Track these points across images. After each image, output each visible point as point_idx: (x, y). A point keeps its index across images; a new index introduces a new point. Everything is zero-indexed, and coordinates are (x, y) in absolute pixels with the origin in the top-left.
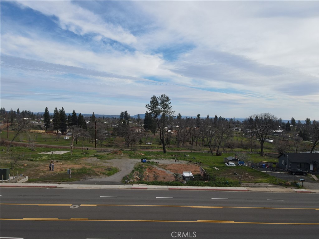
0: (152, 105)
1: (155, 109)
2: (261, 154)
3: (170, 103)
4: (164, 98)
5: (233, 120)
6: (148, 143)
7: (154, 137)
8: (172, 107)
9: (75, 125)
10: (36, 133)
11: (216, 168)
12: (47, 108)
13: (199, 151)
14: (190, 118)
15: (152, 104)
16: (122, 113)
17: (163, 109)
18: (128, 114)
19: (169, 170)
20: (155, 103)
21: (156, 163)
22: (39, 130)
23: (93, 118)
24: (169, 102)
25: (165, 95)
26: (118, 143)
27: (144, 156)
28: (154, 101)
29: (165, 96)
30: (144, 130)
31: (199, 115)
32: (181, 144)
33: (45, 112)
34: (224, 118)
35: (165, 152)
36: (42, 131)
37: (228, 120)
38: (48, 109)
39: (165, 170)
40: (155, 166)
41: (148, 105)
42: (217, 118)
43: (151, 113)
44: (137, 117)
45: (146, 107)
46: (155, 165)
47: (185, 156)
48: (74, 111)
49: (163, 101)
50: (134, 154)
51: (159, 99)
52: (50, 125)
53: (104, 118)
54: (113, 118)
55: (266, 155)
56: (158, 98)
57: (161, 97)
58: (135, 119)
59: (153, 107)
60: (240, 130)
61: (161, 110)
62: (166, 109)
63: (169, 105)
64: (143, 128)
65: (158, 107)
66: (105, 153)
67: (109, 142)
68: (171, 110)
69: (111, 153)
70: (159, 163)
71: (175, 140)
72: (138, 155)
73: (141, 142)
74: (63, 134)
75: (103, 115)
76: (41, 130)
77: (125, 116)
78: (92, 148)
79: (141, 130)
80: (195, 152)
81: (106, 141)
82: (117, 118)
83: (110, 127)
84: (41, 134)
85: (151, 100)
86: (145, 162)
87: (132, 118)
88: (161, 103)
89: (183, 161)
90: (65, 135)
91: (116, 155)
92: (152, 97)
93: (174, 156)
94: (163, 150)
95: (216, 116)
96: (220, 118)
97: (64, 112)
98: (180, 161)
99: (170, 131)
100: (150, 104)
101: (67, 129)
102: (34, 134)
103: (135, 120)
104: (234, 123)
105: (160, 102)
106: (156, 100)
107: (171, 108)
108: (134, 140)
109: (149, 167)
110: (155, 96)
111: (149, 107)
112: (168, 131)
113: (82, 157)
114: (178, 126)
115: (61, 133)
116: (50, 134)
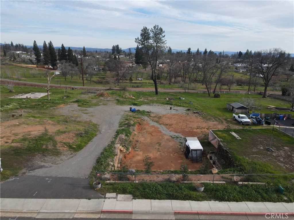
0: (143, 39)
1: (146, 44)
2: (263, 95)
3: (164, 37)
4: (157, 29)
5: (222, 54)
6: (139, 79)
7: (145, 72)
8: (166, 41)
9: (64, 60)
10: (27, 67)
11: (234, 134)
12: (35, 41)
13: (193, 90)
14: (180, 51)
15: (142, 37)
16: (114, 47)
17: (155, 43)
18: (120, 48)
19: (164, 125)
20: (146, 36)
21: (148, 112)
22: (30, 64)
23: (84, 52)
24: (163, 35)
25: (158, 26)
26: (109, 79)
27: (134, 99)
28: (145, 34)
29: (158, 28)
30: (135, 64)
31: (189, 49)
32: (173, 80)
33: (34, 46)
34: (213, 51)
35: (157, 93)
36: (33, 66)
37: (217, 54)
38: (37, 43)
39: (159, 126)
40: (146, 118)
41: (138, 39)
42: (207, 51)
43: (141, 49)
44: (129, 51)
45: (136, 41)
46: (147, 115)
47: (180, 99)
48: (63, 45)
49: (156, 33)
50: (122, 97)
51: (151, 31)
52: (41, 59)
53: (96, 52)
54: (105, 51)
55: (268, 96)
56: (149, 30)
57: (153, 29)
58: (127, 52)
59: (144, 41)
60: (230, 64)
61: (153, 44)
62: (159, 44)
63: (163, 38)
64: (134, 62)
65: (150, 41)
66: (90, 95)
67: (100, 78)
68: (165, 45)
69: (97, 95)
70: (151, 112)
71: (166, 75)
72: (127, 98)
73: (131, 80)
74: (54, 69)
75: (96, 49)
76: (32, 64)
77: (116, 50)
78: (79, 87)
79: (132, 65)
80: (189, 91)
81: (97, 76)
82: (109, 51)
83: (101, 62)
84: (32, 69)
85: (142, 32)
86: (134, 111)
87: (124, 51)
88: (153, 37)
89: (179, 108)
90: (56, 69)
91: (102, 98)
92: (143, 29)
93: (167, 99)
94: (154, 90)
95: (206, 50)
96: (210, 51)
97: (53, 46)
98: (176, 108)
99: (161, 65)
100: (140, 38)
101: (58, 63)
102: (24, 68)
103: (127, 54)
104: (223, 56)
105: (151, 35)
106: (148, 33)
107: (165, 43)
108: (124, 77)
109: (139, 120)
110: (146, 28)
111: (139, 41)
112: (158, 65)
113: (59, 104)
114: (168, 61)
115: (52, 67)
116: (41, 69)
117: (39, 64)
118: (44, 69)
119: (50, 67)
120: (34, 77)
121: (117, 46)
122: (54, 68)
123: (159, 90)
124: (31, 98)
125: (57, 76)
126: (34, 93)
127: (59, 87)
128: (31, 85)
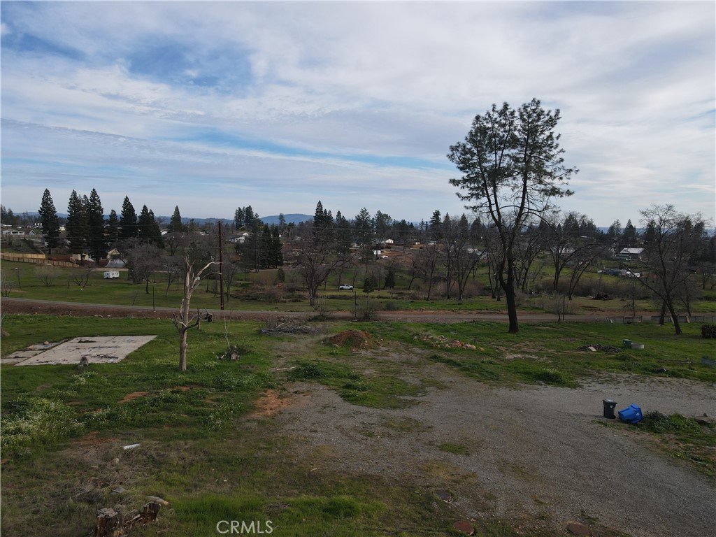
6: (345, 287)
10: (19, 261)
12: (47, 191)
16: (239, 212)
18: (254, 214)
22: (27, 252)
23: (177, 220)
26: (266, 288)
36: (35, 256)
38: (52, 196)
47: (627, 346)
48: (127, 200)
52: (59, 240)
74: (98, 264)
76: (33, 253)
77: (246, 218)
80: (567, 317)
84: (34, 264)
86: (637, 419)
90: (103, 265)
93: (592, 348)
99: (379, 252)
101: (108, 248)
114: (390, 241)
115: (90, 259)
116: (60, 263)
117: (53, 251)
118: (70, 265)
119: (87, 258)
120: (48, 286)
121: (249, 210)
122: (97, 260)
123: (521, 317)
124: (90, 361)
125: (111, 281)
126: (87, 338)
127: (150, 313)
128: (53, 310)
